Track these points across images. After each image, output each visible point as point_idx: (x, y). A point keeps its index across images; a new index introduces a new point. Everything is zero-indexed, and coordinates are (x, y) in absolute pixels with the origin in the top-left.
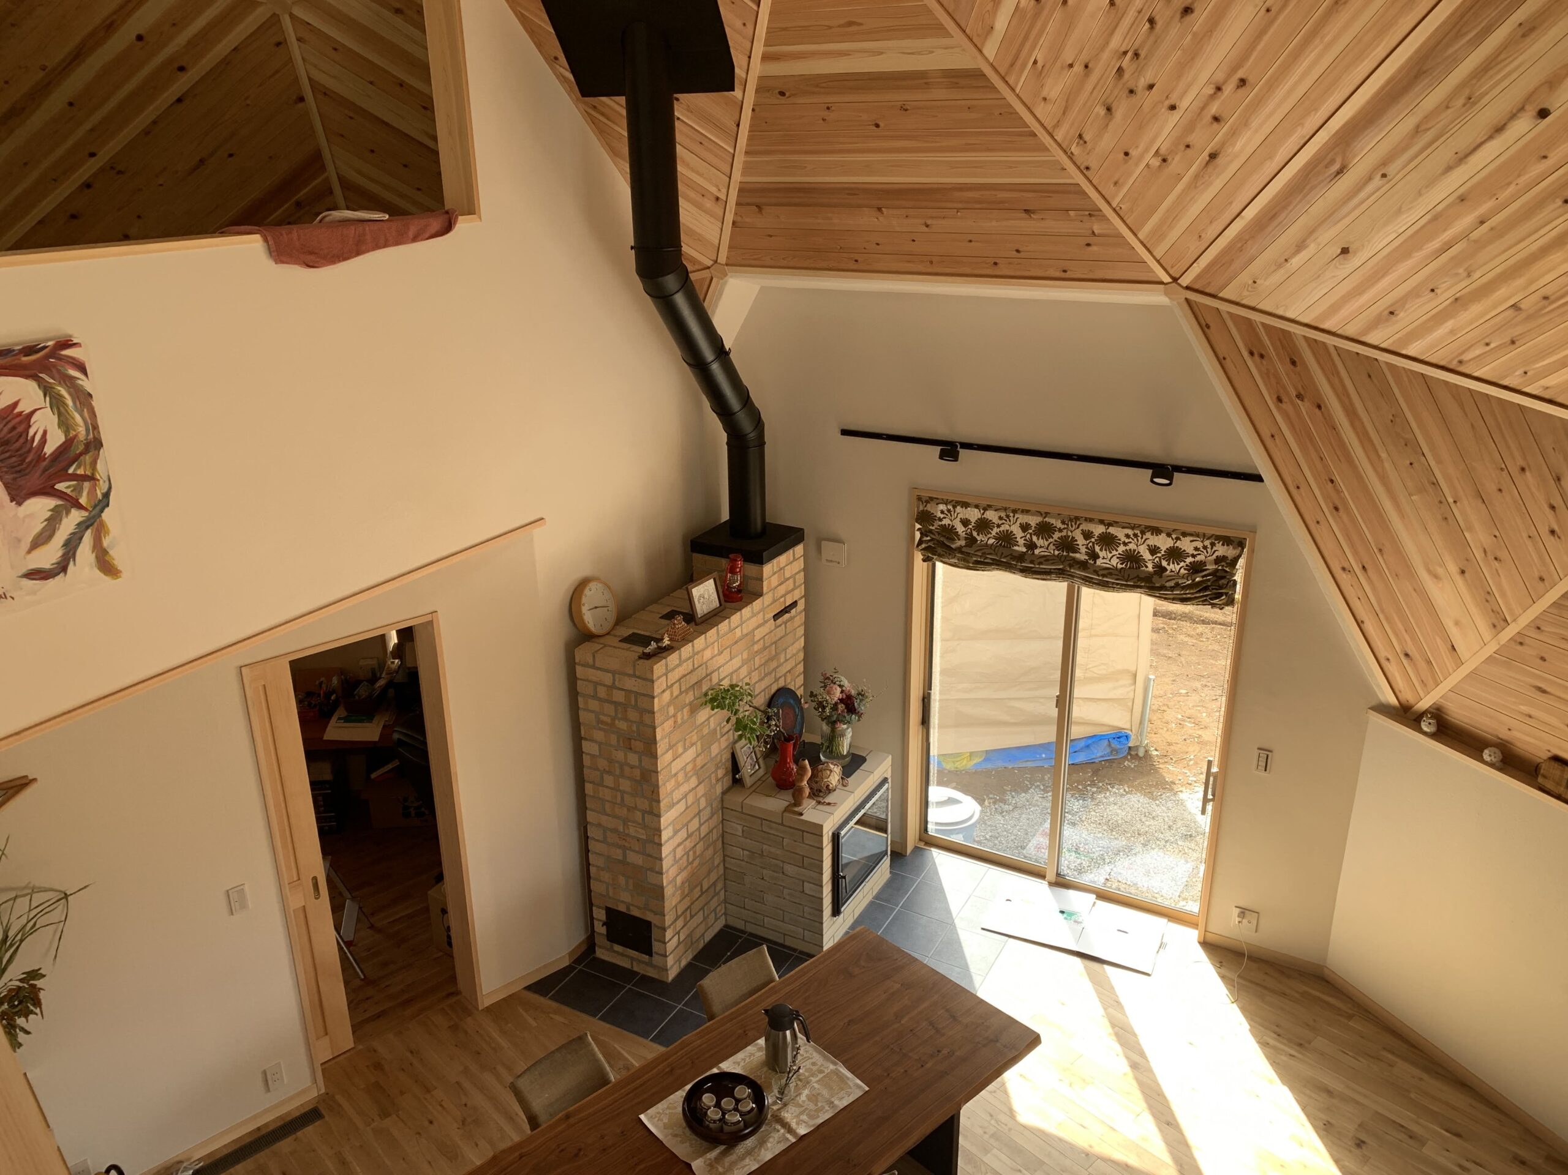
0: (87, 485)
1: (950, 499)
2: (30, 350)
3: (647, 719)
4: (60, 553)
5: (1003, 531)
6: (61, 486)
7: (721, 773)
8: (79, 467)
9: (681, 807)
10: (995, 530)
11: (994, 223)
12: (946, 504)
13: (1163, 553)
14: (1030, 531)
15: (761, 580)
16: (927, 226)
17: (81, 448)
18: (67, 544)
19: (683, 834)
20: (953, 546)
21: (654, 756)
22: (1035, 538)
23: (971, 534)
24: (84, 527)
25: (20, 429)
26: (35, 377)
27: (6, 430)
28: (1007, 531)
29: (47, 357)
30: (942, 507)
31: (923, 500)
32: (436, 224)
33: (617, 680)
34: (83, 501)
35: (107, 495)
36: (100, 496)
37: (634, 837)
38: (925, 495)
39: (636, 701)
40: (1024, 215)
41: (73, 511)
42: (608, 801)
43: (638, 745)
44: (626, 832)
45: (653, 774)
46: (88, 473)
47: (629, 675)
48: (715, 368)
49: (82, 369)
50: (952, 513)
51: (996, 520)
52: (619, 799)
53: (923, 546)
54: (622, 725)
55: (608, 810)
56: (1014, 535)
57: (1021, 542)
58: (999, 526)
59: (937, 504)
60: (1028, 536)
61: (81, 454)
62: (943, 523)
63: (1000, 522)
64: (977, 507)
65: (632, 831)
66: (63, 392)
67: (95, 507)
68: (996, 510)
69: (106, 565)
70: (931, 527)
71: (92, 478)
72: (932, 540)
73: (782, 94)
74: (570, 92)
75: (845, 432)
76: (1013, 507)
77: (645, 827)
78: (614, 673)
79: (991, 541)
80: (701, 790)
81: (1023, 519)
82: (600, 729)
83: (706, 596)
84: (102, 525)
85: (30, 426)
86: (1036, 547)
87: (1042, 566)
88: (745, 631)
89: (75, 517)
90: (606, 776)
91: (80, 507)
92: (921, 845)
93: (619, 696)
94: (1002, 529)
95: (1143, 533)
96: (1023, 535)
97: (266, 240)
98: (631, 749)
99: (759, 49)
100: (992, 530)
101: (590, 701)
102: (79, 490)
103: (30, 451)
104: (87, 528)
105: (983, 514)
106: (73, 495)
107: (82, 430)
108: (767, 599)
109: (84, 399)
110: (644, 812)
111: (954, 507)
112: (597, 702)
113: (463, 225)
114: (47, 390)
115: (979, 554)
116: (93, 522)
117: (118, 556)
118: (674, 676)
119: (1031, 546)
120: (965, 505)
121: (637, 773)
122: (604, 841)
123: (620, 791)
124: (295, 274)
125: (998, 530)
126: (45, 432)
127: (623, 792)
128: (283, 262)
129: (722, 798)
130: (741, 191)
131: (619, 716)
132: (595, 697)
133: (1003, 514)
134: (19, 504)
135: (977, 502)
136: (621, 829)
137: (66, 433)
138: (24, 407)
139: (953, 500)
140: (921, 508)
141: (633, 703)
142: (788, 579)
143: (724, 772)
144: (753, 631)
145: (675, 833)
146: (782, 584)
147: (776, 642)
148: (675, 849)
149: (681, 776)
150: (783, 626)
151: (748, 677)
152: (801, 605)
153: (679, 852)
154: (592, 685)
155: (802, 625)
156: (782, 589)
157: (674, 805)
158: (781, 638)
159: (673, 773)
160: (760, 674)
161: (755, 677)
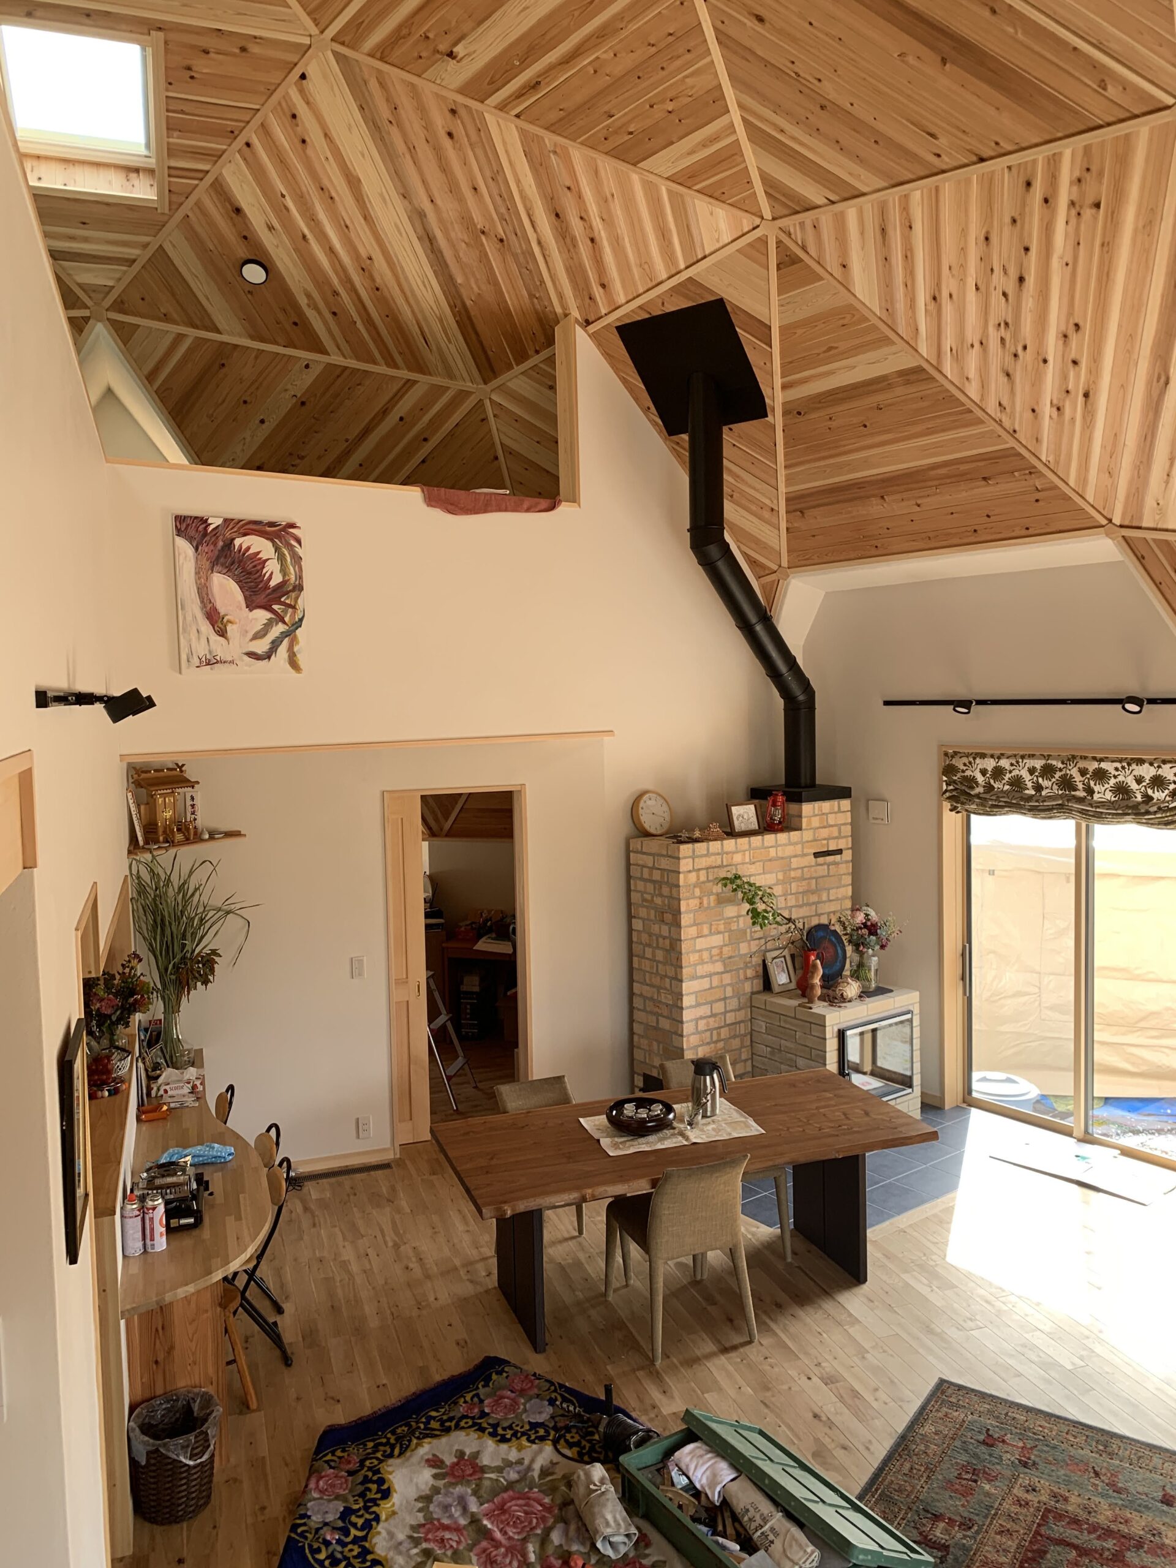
0: (290, 610)
1: (970, 751)
2: (272, 524)
3: (675, 893)
4: (268, 647)
5: (1014, 776)
6: (275, 607)
7: (750, 973)
8: (287, 598)
9: (705, 983)
10: (1008, 775)
11: (964, 494)
12: (967, 757)
13: (1148, 782)
14: (1036, 774)
15: (800, 816)
16: (919, 506)
17: (291, 588)
18: (273, 642)
19: (705, 1010)
20: (972, 793)
21: (678, 925)
23: (990, 783)
24: (284, 635)
25: (259, 567)
26: (272, 541)
27: (251, 566)
28: (1018, 776)
29: (281, 530)
30: (965, 760)
31: (950, 756)
32: (544, 503)
33: (656, 861)
34: (287, 619)
35: (301, 620)
36: (297, 620)
37: (664, 1003)
38: (951, 751)
39: (668, 878)
40: (984, 483)
41: (280, 624)
42: (648, 972)
43: (668, 917)
44: (659, 999)
45: (678, 942)
46: (293, 603)
47: (663, 856)
48: (759, 628)
49: (299, 542)
50: (973, 765)
51: (1008, 767)
52: (655, 968)
53: (948, 794)
54: (658, 901)
55: (647, 980)
56: (1023, 779)
57: (1029, 784)
58: (1010, 772)
59: (960, 758)
60: (1035, 779)
61: (290, 591)
62: (966, 774)
63: (1012, 768)
64: (992, 756)
65: (663, 998)
66: (286, 553)
67: (293, 625)
68: (1007, 758)
69: (293, 663)
70: (955, 778)
71: (294, 607)
72: (956, 789)
73: (799, 413)
74: (660, 432)
75: (887, 703)
76: (1021, 753)
77: (672, 993)
78: (653, 855)
79: (1007, 787)
80: (727, 979)
81: (1031, 763)
82: (644, 907)
83: (745, 817)
84: (295, 636)
85: (264, 567)
86: (1042, 788)
87: (1045, 804)
88: (780, 854)
89: (280, 628)
90: (646, 949)
91: (284, 622)
92: (964, 1106)
93: (657, 875)
94: (1013, 774)
95: (1129, 764)
96: (1031, 778)
97: (423, 491)
98: (664, 921)
99: (778, 381)
100: (1005, 776)
101: (639, 883)
102: (286, 612)
103: (261, 581)
104: (286, 636)
105: (997, 762)
106: (282, 614)
107: (293, 577)
108: (807, 835)
109: (297, 559)
110: (672, 978)
111: (974, 759)
112: (643, 883)
113: (564, 508)
114: (277, 549)
115: (994, 798)
116: (290, 634)
117: (301, 659)
118: (703, 863)
119: (1038, 788)
120: (983, 756)
121: (668, 943)
122: (644, 1010)
123: (655, 961)
124: (438, 515)
125: (1010, 775)
126: (272, 573)
127: (658, 962)
128: (432, 506)
129: (751, 997)
130: (788, 500)
131: (657, 892)
132: (642, 879)
133: (1013, 761)
134: (251, 610)
135: (991, 752)
136: (656, 997)
137: (284, 576)
138: (263, 556)
139: (972, 753)
140: (947, 762)
141: (666, 880)
142: (832, 826)
143: (754, 974)
144: (790, 857)
145: (698, 1005)
146: (825, 827)
147: (817, 878)
148: (697, 1020)
149: (706, 955)
150: (826, 867)
151: (783, 898)
152: (847, 855)
153: (702, 1025)
154: (639, 868)
155: (848, 874)
156: (824, 833)
157: (697, 978)
158: (823, 877)
159: (698, 948)
160: (797, 900)
161: (792, 901)
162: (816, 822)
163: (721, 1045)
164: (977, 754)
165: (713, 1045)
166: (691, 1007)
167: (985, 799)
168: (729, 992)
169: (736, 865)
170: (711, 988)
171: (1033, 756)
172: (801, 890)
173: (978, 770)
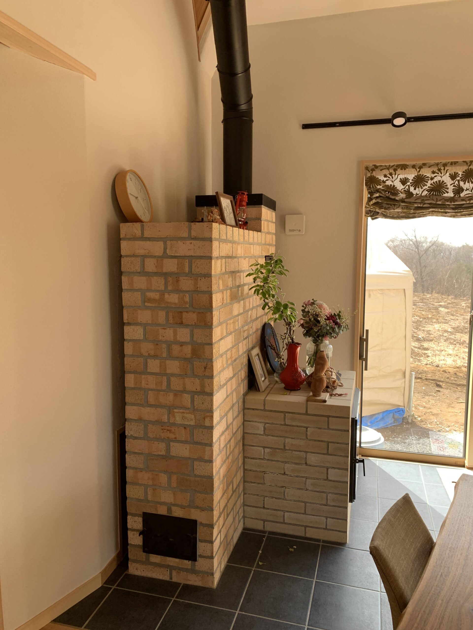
1: (392, 164)
3: (202, 285)
5: (436, 182)
7: (243, 374)
9: (224, 393)
10: (430, 182)
12: (388, 169)
14: (458, 178)
15: (259, 219)
19: (224, 424)
20: (397, 198)
22: (462, 183)
28: (439, 181)
31: (370, 169)
33: (169, 247)
37: (181, 425)
38: (371, 165)
39: (190, 267)
42: (152, 390)
43: (190, 317)
44: (172, 421)
45: (206, 347)
47: (183, 239)
50: (393, 176)
51: (429, 175)
52: (165, 384)
55: (151, 400)
56: (445, 183)
57: (450, 188)
58: (432, 179)
59: (381, 170)
60: (457, 182)
63: (433, 176)
64: (414, 167)
65: (178, 420)
68: (429, 167)
72: (380, 197)
76: (444, 161)
77: (194, 410)
78: (164, 240)
81: (452, 170)
82: (147, 308)
83: (228, 211)
86: (462, 190)
90: (150, 361)
93: (170, 266)
94: (435, 180)
96: (452, 182)
98: (181, 323)
100: (427, 182)
101: (136, 279)
105: (419, 172)
110: (193, 393)
111: (395, 170)
112: (144, 279)
118: (224, 249)
119: (458, 190)
120: (404, 167)
121: (188, 350)
122: (146, 437)
125: (432, 181)
129: (244, 399)
133: (435, 169)
135: (414, 163)
136: (165, 419)
139: (394, 165)
140: (369, 175)
141: (187, 270)
142: (270, 233)
144: (258, 257)
145: (220, 420)
148: (220, 438)
149: (225, 359)
153: (222, 442)
154: (139, 260)
157: (220, 389)
159: (220, 352)
164: (398, 166)
166: (217, 424)
167: (410, 203)
168: (235, 398)
169: (239, 258)
170: (227, 397)
171: (455, 163)
173: (399, 179)
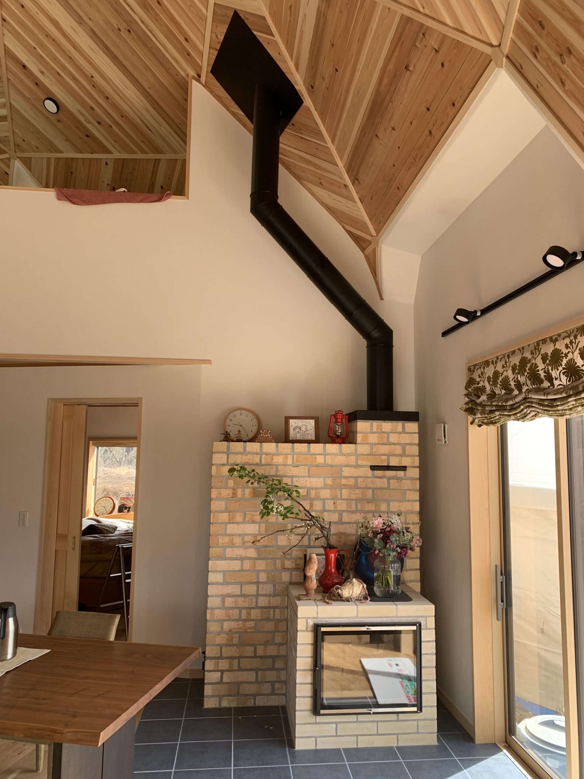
11: (406, 96)
12: (481, 368)
15: (357, 432)
16: (394, 129)
30: (480, 371)
31: (472, 370)
38: (473, 365)
40: (408, 72)
50: (483, 374)
53: (465, 407)
56: (509, 378)
58: (502, 374)
59: (477, 370)
62: (478, 385)
63: (503, 370)
64: (492, 362)
68: (500, 361)
70: (472, 390)
72: (471, 400)
73: (312, 87)
75: (444, 334)
76: (508, 352)
79: (501, 390)
80: (261, 565)
81: (513, 361)
83: (303, 429)
88: (329, 462)
94: (504, 376)
96: (514, 376)
99: (292, 66)
100: (499, 379)
105: (495, 367)
108: (362, 449)
111: (484, 368)
120: (488, 364)
129: (288, 586)
130: (347, 172)
133: (504, 363)
135: (491, 358)
140: (469, 376)
142: (394, 444)
143: (293, 566)
144: (341, 466)
145: (225, 583)
146: (384, 444)
147: (373, 489)
148: (224, 597)
149: (237, 540)
150: (386, 480)
151: (332, 502)
152: (415, 473)
153: (229, 602)
155: (414, 490)
156: (385, 449)
157: (226, 559)
158: (381, 489)
159: (228, 532)
160: (349, 505)
161: (342, 506)
162: (373, 438)
163: (250, 624)
164: (484, 363)
165: (241, 622)
166: (217, 583)
168: (263, 577)
169: (277, 466)
170: (242, 570)
171: (514, 352)
172: (353, 496)
173: (486, 378)
